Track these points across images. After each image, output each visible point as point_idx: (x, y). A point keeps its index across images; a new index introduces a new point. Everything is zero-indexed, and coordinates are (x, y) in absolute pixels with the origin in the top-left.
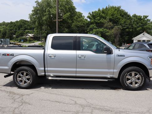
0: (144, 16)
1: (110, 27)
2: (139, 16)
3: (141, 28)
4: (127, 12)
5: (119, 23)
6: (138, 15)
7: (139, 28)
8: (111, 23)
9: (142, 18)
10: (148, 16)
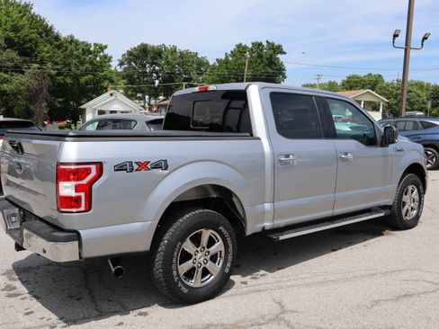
0: (96, 45)
1: (9, 64)
2: (83, 42)
3: (90, 76)
4: (51, 28)
5: (36, 56)
6: (81, 40)
7: (87, 77)
8: (14, 54)
9: (92, 49)
10: (106, 47)
